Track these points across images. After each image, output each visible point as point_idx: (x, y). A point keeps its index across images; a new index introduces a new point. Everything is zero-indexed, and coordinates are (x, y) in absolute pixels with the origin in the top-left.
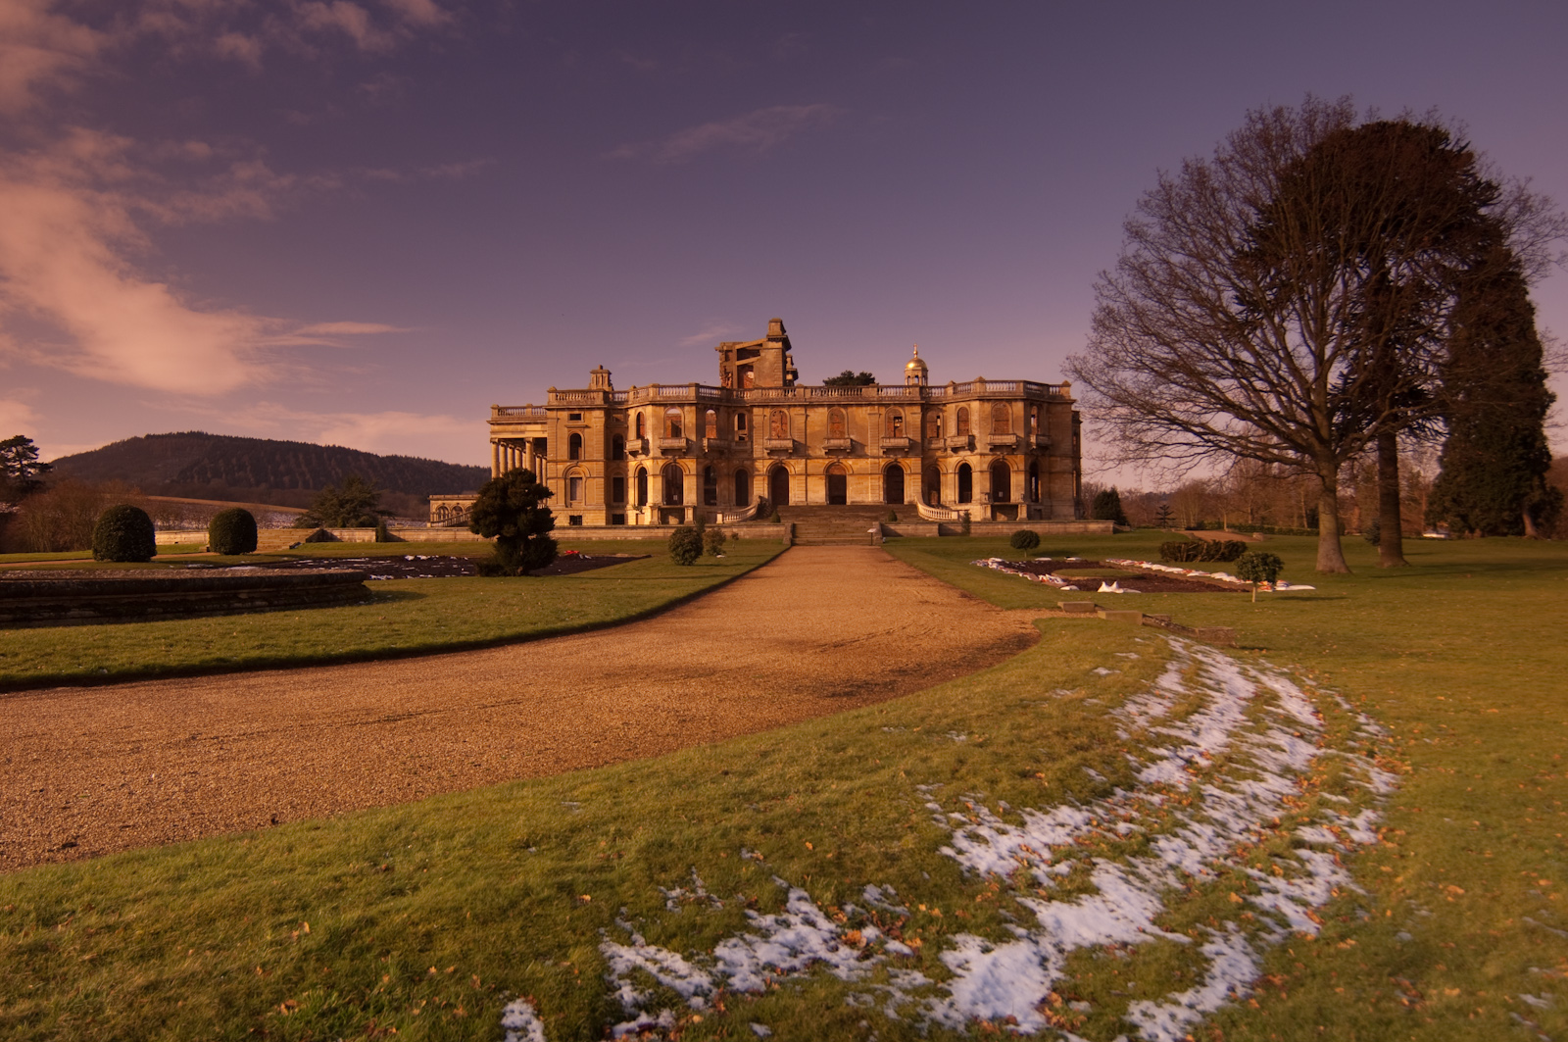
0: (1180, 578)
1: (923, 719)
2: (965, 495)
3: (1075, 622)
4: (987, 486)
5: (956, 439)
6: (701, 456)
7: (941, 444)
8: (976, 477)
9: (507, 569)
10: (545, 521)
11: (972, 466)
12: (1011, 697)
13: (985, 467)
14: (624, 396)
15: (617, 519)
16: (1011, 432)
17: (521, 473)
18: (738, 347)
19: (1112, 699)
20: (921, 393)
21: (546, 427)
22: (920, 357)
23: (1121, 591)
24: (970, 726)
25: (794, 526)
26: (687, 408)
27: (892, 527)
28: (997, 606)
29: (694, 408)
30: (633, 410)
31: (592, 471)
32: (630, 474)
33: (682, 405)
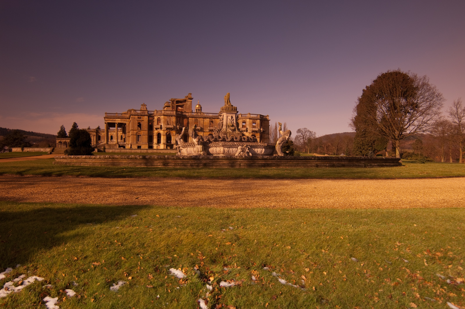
6: (177, 130)
14: (153, 112)
15: (151, 147)
16: (257, 127)
18: (177, 100)
29: (175, 117)
30: (156, 117)
31: (144, 133)
32: (154, 134)
33: (172, 116)
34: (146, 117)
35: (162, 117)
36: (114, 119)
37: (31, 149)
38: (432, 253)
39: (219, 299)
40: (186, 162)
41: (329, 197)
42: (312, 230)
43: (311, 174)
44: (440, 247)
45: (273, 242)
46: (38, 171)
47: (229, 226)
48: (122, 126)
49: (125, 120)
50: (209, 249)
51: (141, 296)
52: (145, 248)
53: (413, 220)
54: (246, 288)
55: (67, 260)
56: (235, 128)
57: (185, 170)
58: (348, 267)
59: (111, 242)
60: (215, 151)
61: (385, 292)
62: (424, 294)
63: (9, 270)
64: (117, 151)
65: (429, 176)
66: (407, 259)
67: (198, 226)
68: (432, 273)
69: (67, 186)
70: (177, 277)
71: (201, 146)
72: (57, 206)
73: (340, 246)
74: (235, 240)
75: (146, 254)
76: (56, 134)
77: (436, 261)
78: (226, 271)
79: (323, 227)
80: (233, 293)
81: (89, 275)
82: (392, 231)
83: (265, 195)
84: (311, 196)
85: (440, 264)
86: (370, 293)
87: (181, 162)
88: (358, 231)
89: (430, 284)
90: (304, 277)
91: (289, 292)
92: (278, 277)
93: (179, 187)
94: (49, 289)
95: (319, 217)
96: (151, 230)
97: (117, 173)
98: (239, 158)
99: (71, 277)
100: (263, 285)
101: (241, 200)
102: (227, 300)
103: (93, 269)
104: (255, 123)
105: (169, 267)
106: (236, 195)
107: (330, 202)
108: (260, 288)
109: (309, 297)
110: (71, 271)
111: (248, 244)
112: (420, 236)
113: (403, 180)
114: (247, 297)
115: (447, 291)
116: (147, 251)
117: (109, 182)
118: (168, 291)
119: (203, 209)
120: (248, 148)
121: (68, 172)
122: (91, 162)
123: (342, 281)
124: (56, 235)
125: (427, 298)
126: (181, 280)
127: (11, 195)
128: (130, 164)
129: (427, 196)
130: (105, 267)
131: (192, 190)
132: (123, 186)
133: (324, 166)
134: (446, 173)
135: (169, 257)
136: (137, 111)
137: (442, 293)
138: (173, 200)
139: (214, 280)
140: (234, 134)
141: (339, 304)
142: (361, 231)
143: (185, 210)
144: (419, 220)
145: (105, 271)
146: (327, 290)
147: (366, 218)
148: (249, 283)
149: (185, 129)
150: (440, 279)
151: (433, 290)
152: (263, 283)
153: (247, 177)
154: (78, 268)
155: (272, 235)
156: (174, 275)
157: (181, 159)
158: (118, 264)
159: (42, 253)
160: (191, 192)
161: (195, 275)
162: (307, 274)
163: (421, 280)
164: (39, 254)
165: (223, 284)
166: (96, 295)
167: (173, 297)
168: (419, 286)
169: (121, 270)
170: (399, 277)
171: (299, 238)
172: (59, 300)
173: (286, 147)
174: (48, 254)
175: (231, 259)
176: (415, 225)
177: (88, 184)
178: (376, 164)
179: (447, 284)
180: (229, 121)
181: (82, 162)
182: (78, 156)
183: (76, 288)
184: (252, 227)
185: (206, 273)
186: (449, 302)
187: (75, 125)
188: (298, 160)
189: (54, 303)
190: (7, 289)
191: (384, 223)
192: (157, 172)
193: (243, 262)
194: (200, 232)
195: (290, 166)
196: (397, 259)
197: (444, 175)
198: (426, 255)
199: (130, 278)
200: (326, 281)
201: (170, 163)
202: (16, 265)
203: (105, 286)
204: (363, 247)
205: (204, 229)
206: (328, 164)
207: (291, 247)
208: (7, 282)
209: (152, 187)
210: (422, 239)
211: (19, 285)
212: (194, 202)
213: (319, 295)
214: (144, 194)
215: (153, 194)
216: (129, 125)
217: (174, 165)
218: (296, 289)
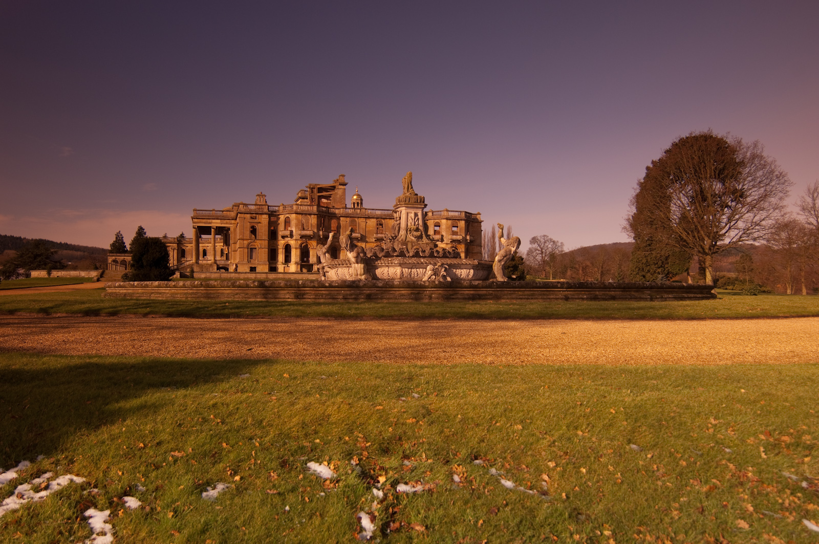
6: (319, 239)
14: (277, 208)
15: (273, 269)
16: (459, 234)
18: (318, 186)
22: (360, 193)
26: (312, 216)
29: (316, 216)
30: (283, 216)
31: (262, 245)
32: (279, 247)
33: (310, 214)
34: (266, 217)
35: (294, 216)
36: (208, 221)
37: (63, 273)
38: (773, 437)
39: (396, 513)
40: (336, 292)
41: (588, 348)
42: (560, 398)
43: (556, 311)
44: (788, 427)
45: (491, 419)
46: (76, 307)
47: (412, 392)
48: (223, 232)
49: (228, 221)
50: (377, 430)
51: (257, 508)
52: (264, 428)
53: (739, 382)
54: (443, 495)
55: (127, 448)
56: (422, 234)
57: (333, 305)
58: (625, 460)
59: (203, 418)
60: (386, 274)
61: (691, 502)
62: (760, 506)
63: (25, 465)
64: (213, 276)
65: (765, 315)
66: (729, 447)
67: (357, 393)
68: (775, 471)
69: (127, 330)
70: (321, 477)
71: (362, 265)
72: (109, 361)
73: (610, 426)
74: (422, 414)
75: (266, 439)
76: (108, 247)
77: (781, 450)
78: (407, 466)
79: (579, 394)
80: (421, 503)
81: (165, 473)
82: (702, 400)
83: (475, 345)
84: (556, 346)
85: (788, 455)
86: (665, 504)
87: (327, 292)
88: (642, 400)
89: (771, 488)
90: (545, 477)
91: (520, 501)
92: (501, 476)
93: (323, 332)
94: (93, 497)
95: (572, 378)
96: (274, 398)
97: (214, 310)
98: (429, 285)
99: (132, 476)
100: (473, 490)
101: (434, 353)
102: (410, 514)
103: (172, 462)
104: (457, 227)
105: (306, 460)
106: (424, 345)
107: (591, 356)
108: (467, 495)
109: (556, 510)
110: (133, 465)
111: (446, 422)
112: (752, 409)
113: (719, 321)
114: (445, 509)
115: (802, 500)
116: (268, 434)
117: (201, 325)
118: (304, 499)
119: (366, 366)
120: (446, 268)
121: (128, 309)
122: (168, 293)
123: (615, 483)
124: (107, 407)
125: (767, 512)
126: (328, 482)
127: (28, 344)
128: (236, 296)
129: (762, 347)
130: (193, 459)
131: (346, 336)
132: (224, 331)
133: (579, 299)
134: (796, 310)
135: (306, 444)
136: (249, 206)
137: (793, 504)
138: (314, 352)
139: (386, 481)
140: (419, 244)
141: (610, 522)
142: (646, 401)
143: (335, 367)
144: (750, 382)
145: (192, 466)
146: (588, 498)
147: (655, 379)
148: (448, 487)
149: (333, 237)
150: (789, 480)
151: (778, 498)
152: (473, 487)
153: (443, 317)
154: (145, 462)
155: (488, 407)
156: (315, 473)
157: (326, 287)
158: (217, 455)
159: (83, 435)
160: (345, 339)
161: (352, 473)
162: (552, 472)
163: (755, 483)
164: (77, 439)
165: (401, 488)
166: (178, 506)
167: (313, 509)
168: (752, 493)
169: (221, 465)
170: (716, 477)
171: (536, 412)
172: (112, 515)
173: (512, 267)
174: (93, 438)
175: (416, 446)
176: (743, 391)
177: (163, 328)
178: (670, 296)
179: (803, 488)
180: (410, 221)
181: (152, 293)
182: (146, 283)
183: (141, 494)
184: (452, 393)
185: (372, 471)
186: (807, 519)
187: (141, 231)
188: (533, 288)
189: (104, 520)
190: (21, 496)
191: (686, 387)
192: (284, 308)
193: (436, 452)
194: (361, 402)
195: (519, 299)
196: (711, 447)
197: (793, 313)
198: (763, 440)
199: (237, 478)
200: (585, 483)
201: (308, 293)
202: (37, 456)
203: (192, 492)
204: (651, 426)
205: (368, 398)
206: (586, 294)
207: (523, 427)
208: (21, 484)
209: (276, 332)
210: (755, 412)
211: (41, 490)
212: (349, 355)
213: (574, 506)
214: (262, 343)
215: (278, 342)
216: (235, 230)
217: (314, 297)
218: (533, 496)
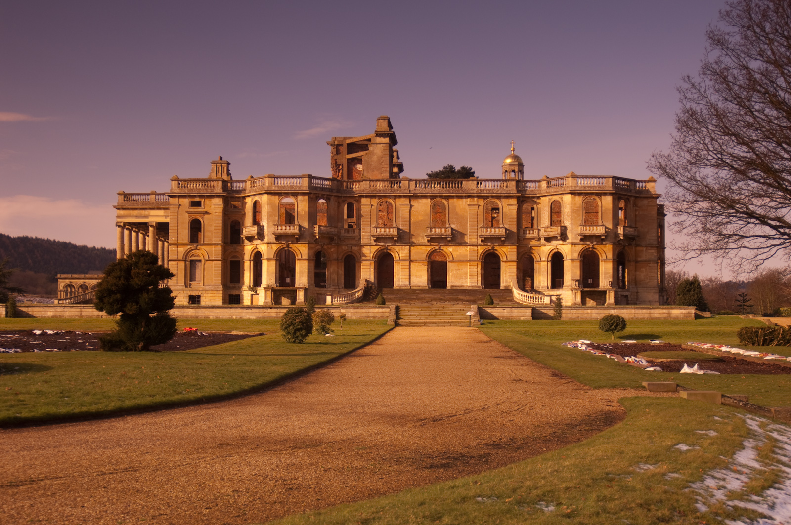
0: (756, 361)
1: (514, 490)
2: (557, 281)
3: (658, 401)
4: (578, 274)
5: (549, 229)
6: (312, 242)
7: (535, 234)
8: (567, 264)
9: (129, 344)
10: (166, 300)
11: (564, 254)
12: (598, 471)
13: (576, 255)
14: (241, 185)
15: (233, 300)
16: (600, 223)
17: (143, 255)
18: (348, 141)
19: (692, 474)
20: (517, 186)
21: (169, 212)
22: (516, 153)
23: (702, 372)
24: (559, 498)
25: (398, 309)
26: (300, 197)
27: (489, 310)
28: (585, 385)
29: (306, 197)
30: (250, 199)
31: (211, 254)
32: (244, 258)
33: (296, 194)
34: (218, 202)
35: (266, 198)
36: (143, 213)
